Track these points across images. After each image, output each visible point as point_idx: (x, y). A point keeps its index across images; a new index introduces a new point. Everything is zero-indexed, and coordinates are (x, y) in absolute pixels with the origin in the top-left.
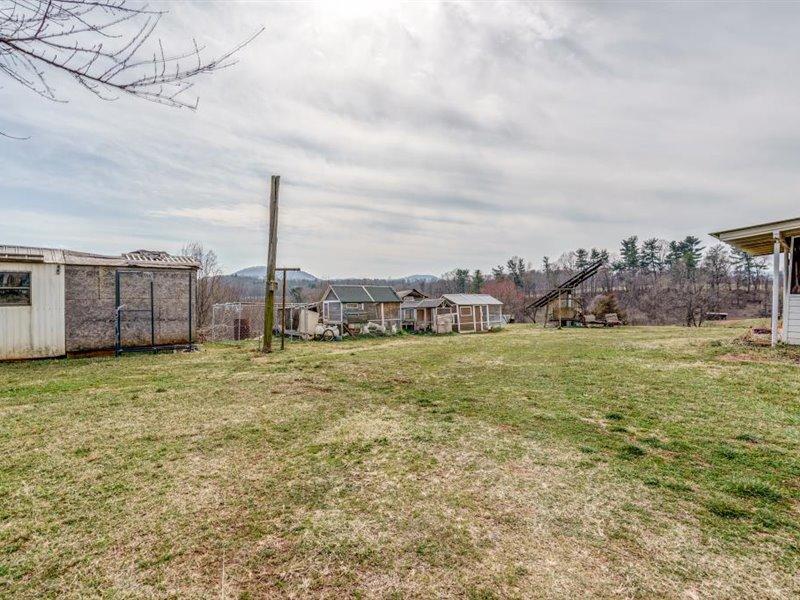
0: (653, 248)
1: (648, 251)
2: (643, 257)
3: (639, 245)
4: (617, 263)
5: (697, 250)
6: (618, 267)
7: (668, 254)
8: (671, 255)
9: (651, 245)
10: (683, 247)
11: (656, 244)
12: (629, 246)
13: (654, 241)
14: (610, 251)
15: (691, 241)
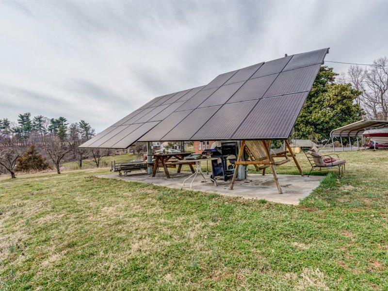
0: (40, 121)
1: (37, 123)
2: (34, 126)
3: (31, 118)
4: (16, 128)
5: (65, 125)
6: (17, 131)
7: (50, 125)
8: (52, 126)
9: (39, 119)
10: (58, 122)
11: (42, 119)
12: (24, 119)
13: (41, 117)
14: (10, 120)
15: (62, 119)
